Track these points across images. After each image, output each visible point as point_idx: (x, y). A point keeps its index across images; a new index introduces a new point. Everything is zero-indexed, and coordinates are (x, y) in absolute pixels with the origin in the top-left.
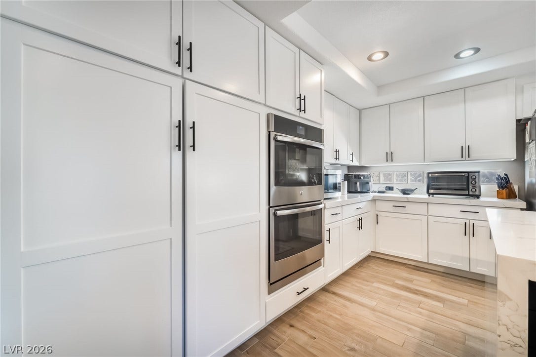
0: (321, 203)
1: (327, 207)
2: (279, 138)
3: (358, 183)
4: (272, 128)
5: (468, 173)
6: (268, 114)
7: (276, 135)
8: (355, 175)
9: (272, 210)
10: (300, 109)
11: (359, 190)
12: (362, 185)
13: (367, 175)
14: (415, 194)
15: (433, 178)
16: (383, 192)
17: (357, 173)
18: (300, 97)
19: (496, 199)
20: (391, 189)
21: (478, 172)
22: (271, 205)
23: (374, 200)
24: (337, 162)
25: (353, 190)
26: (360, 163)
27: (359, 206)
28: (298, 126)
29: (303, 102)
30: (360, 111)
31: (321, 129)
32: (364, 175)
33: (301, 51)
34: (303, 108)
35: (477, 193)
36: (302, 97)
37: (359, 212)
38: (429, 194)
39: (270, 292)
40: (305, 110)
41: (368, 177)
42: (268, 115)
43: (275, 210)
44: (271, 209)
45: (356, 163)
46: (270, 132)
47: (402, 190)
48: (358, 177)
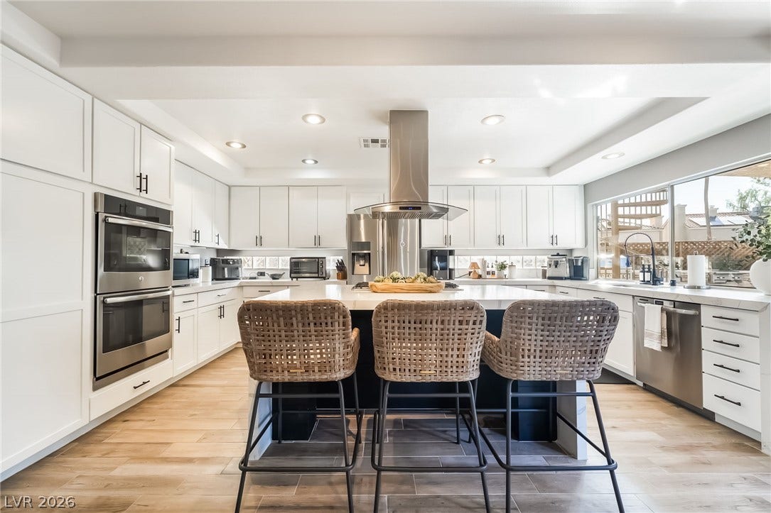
0: (169, 290)
1: (175, 294)
2: (111, 220)
3: (226, 269)
4: (101, 208)
5: (318, 258)
6: (95, 193)
7: (106, 217)
8: (223, 260)
9: (100, 298)
10: (140, 189)
11: (226, 276)
12: (231, 271)
13: (238, 260)
14: (284, 278)
15: (295, 262)
16: (255, 278)
17: (225, 258)
18: (141, 176)
19: (336, 280)
20: (262, 274)
21: (325, 258)
22: (98, 292)
23: (241, 287)
24: (197, 244)
25: (221, 277)
26: (229, 245)
27: (220, 293)
28: (137, 207)
29: (144, 181)
30: (230, 187)
31: (169, 211)
32: (233, 260)
33: (142, 126)
34: (144, 187)
35: (324, 276)
36: (144, 176)
37: (221, 299)
38: (292, 278)
39: (95, 389)
40: (146, 190)
41: (239, 262)
42: (96, 195)
43: (104, 298)
44: (98, 296)
45: (223, 246)
46: (98, 213)
47: (271, 275)
48: (226, 262)
